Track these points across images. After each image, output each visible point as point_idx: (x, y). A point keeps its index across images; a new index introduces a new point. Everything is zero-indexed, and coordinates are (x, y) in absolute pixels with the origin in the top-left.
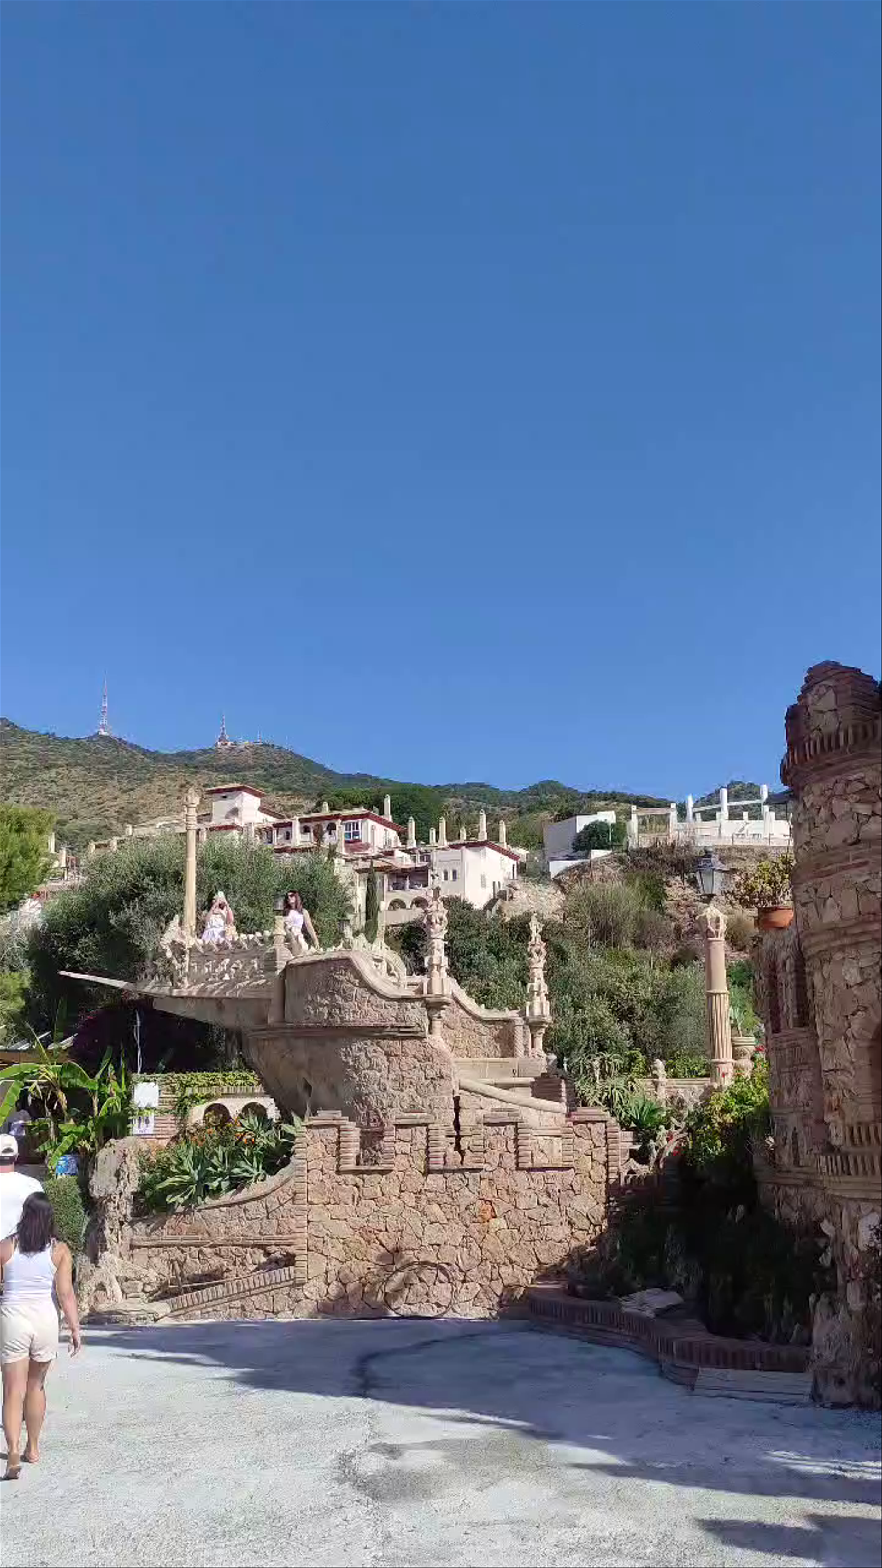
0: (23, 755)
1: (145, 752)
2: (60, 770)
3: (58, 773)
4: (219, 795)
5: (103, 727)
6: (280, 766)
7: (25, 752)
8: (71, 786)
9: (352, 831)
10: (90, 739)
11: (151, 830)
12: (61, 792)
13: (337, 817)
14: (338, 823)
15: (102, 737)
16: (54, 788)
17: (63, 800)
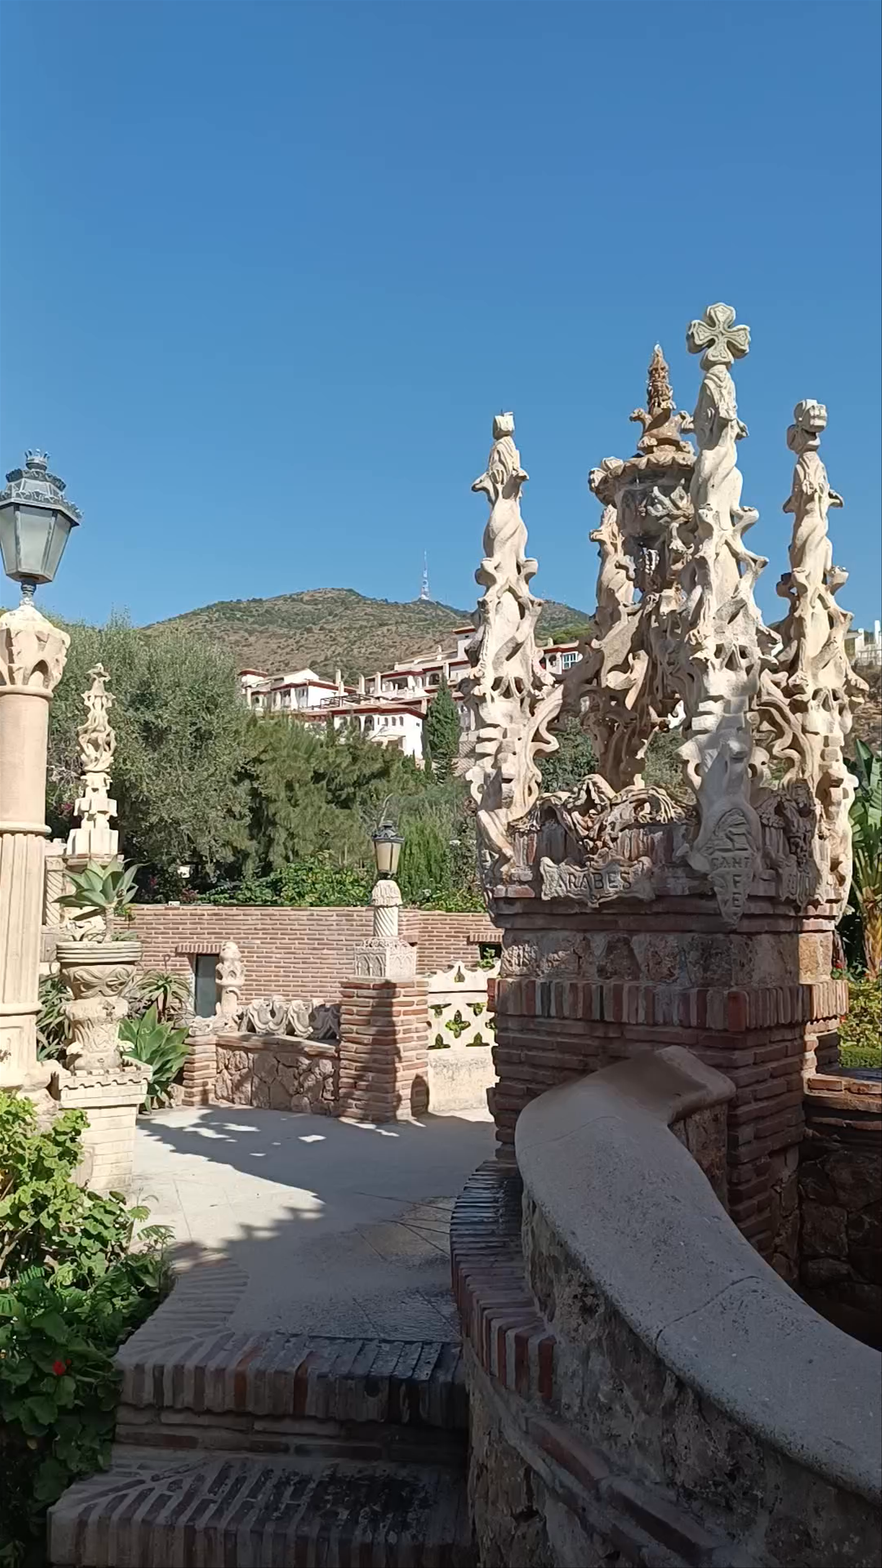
0: (366, 617)
1: (456, 612)
2: (390, 627)
3: (388, 630)
4: (464, 635)
5: (425, 594)
6: (559, 619)
7: (366, 614)
8: (398, 639)
9: (570, 662)
10: (414, 603)
11: (412, 665)
12: (391, 644)
13: (557, 650)
14: (558, 655)
15: (424, 601)
16: (386, 641)
17: (392, 650)
